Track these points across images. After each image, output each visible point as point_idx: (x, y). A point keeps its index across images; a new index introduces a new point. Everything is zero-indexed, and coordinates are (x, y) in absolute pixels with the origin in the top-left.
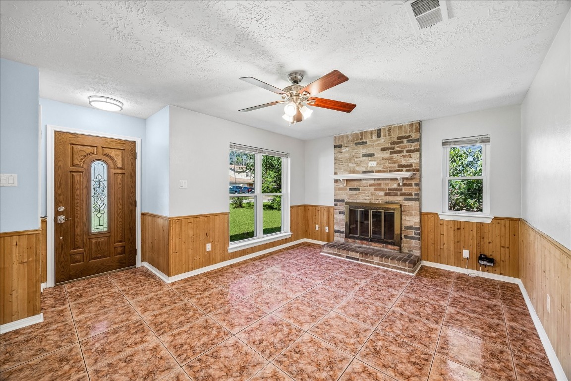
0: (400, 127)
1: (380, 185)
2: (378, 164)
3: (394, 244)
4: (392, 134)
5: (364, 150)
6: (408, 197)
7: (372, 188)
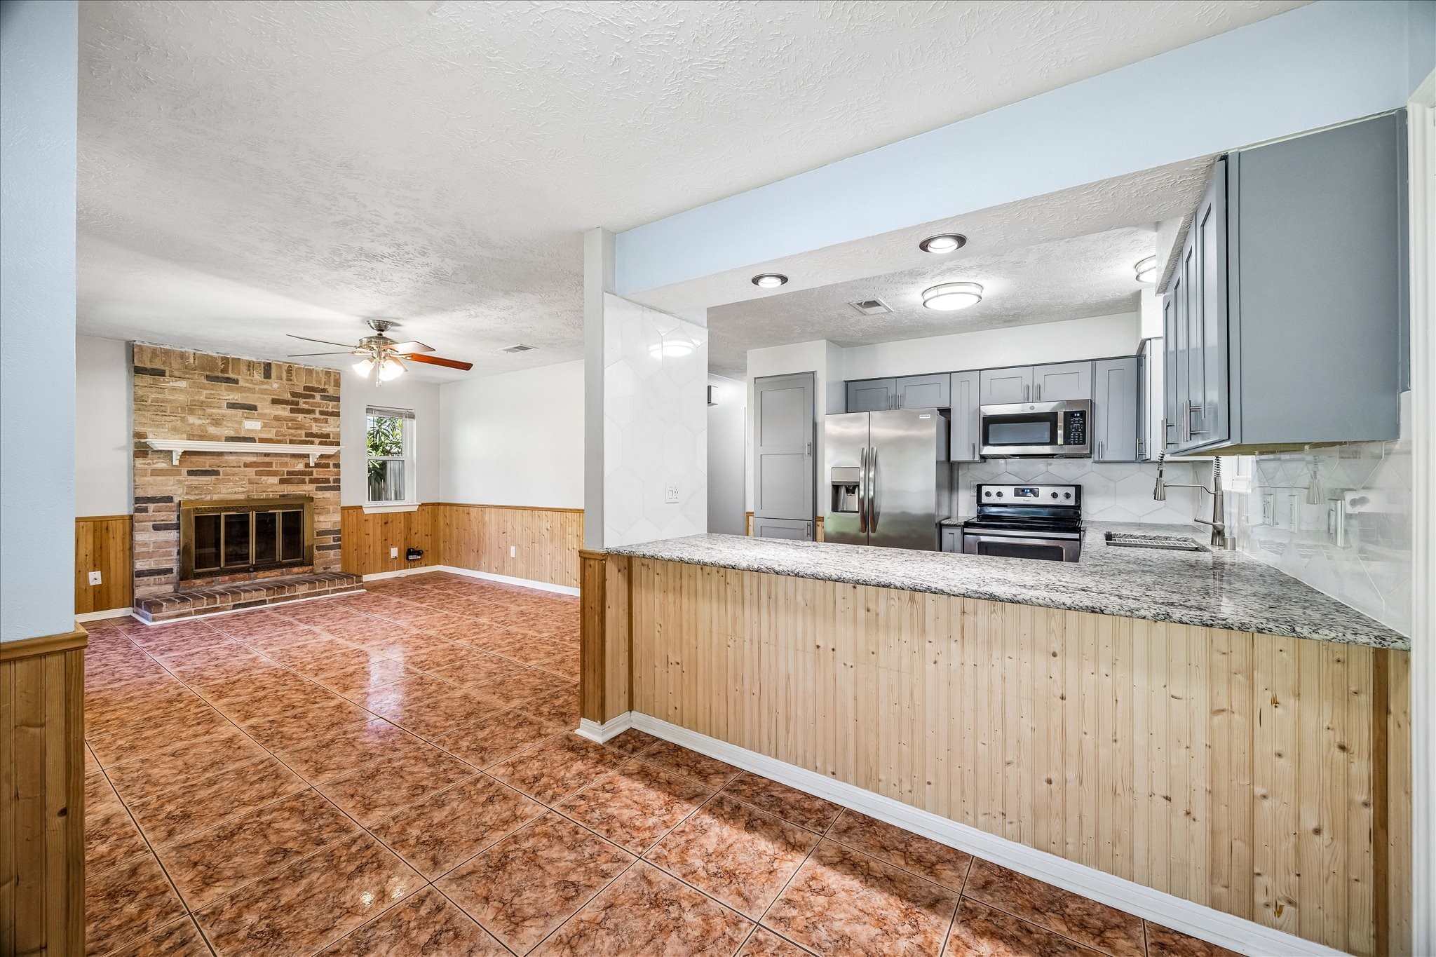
0: (310, 372)
1: (270, 464)
2: (265, 425)
3: (301, 564)
4: (294, 377)
5: (227, 394)
6: (323, 485)
7: (251, 472)
